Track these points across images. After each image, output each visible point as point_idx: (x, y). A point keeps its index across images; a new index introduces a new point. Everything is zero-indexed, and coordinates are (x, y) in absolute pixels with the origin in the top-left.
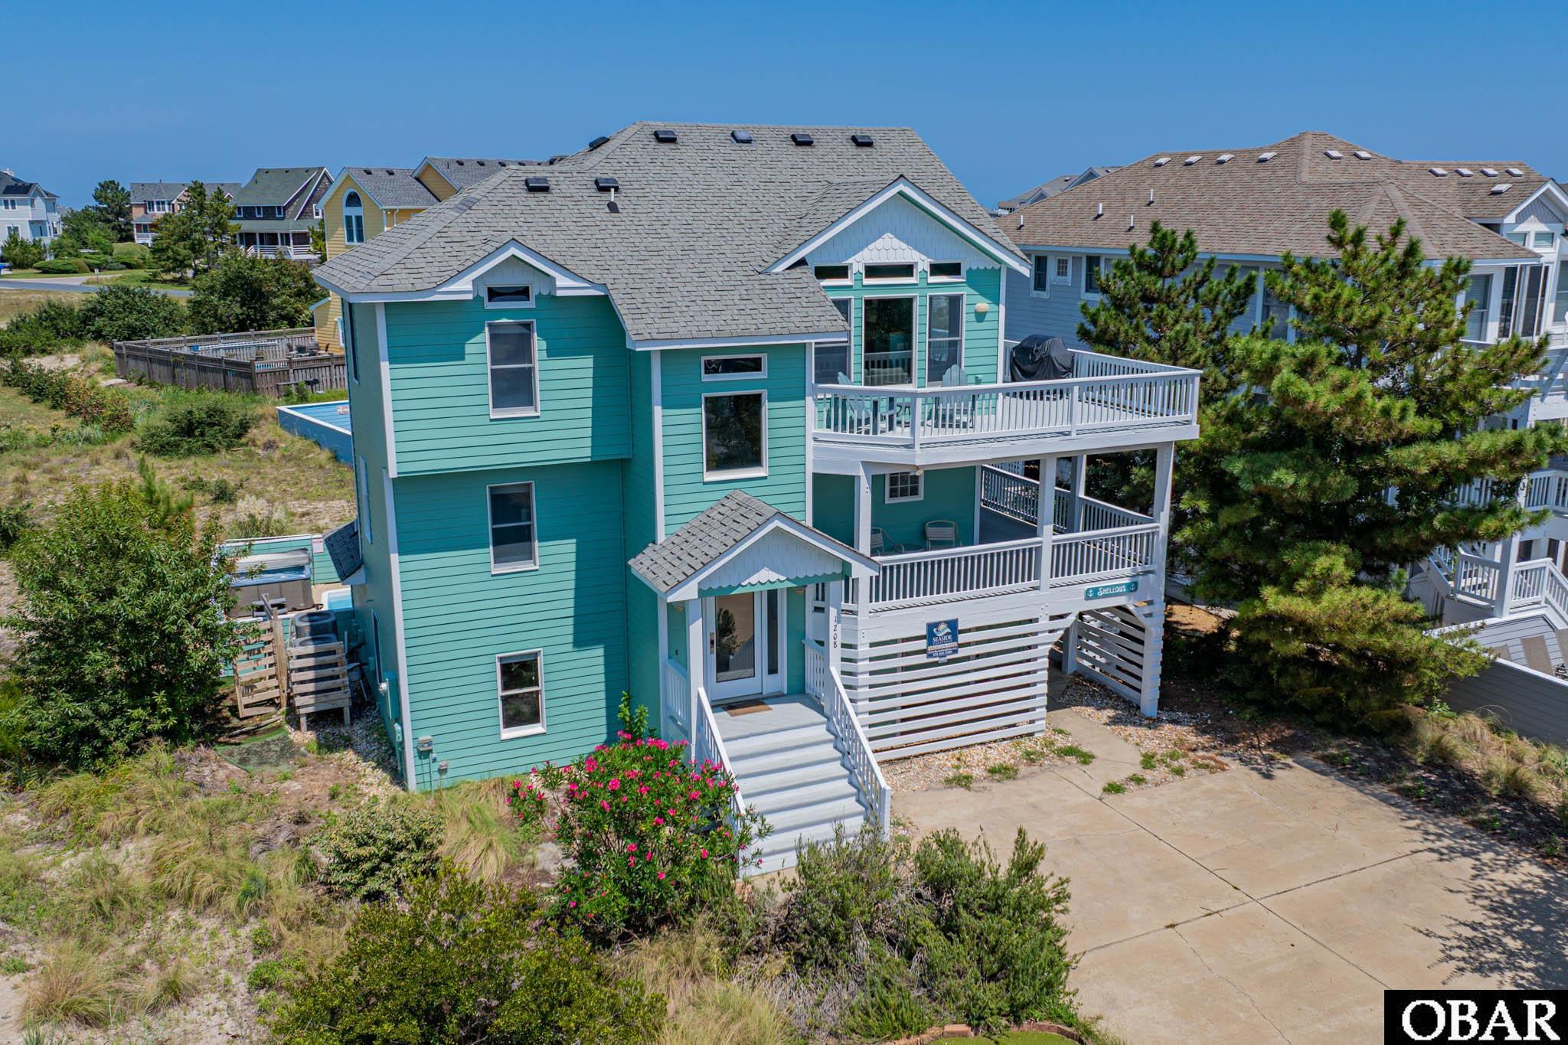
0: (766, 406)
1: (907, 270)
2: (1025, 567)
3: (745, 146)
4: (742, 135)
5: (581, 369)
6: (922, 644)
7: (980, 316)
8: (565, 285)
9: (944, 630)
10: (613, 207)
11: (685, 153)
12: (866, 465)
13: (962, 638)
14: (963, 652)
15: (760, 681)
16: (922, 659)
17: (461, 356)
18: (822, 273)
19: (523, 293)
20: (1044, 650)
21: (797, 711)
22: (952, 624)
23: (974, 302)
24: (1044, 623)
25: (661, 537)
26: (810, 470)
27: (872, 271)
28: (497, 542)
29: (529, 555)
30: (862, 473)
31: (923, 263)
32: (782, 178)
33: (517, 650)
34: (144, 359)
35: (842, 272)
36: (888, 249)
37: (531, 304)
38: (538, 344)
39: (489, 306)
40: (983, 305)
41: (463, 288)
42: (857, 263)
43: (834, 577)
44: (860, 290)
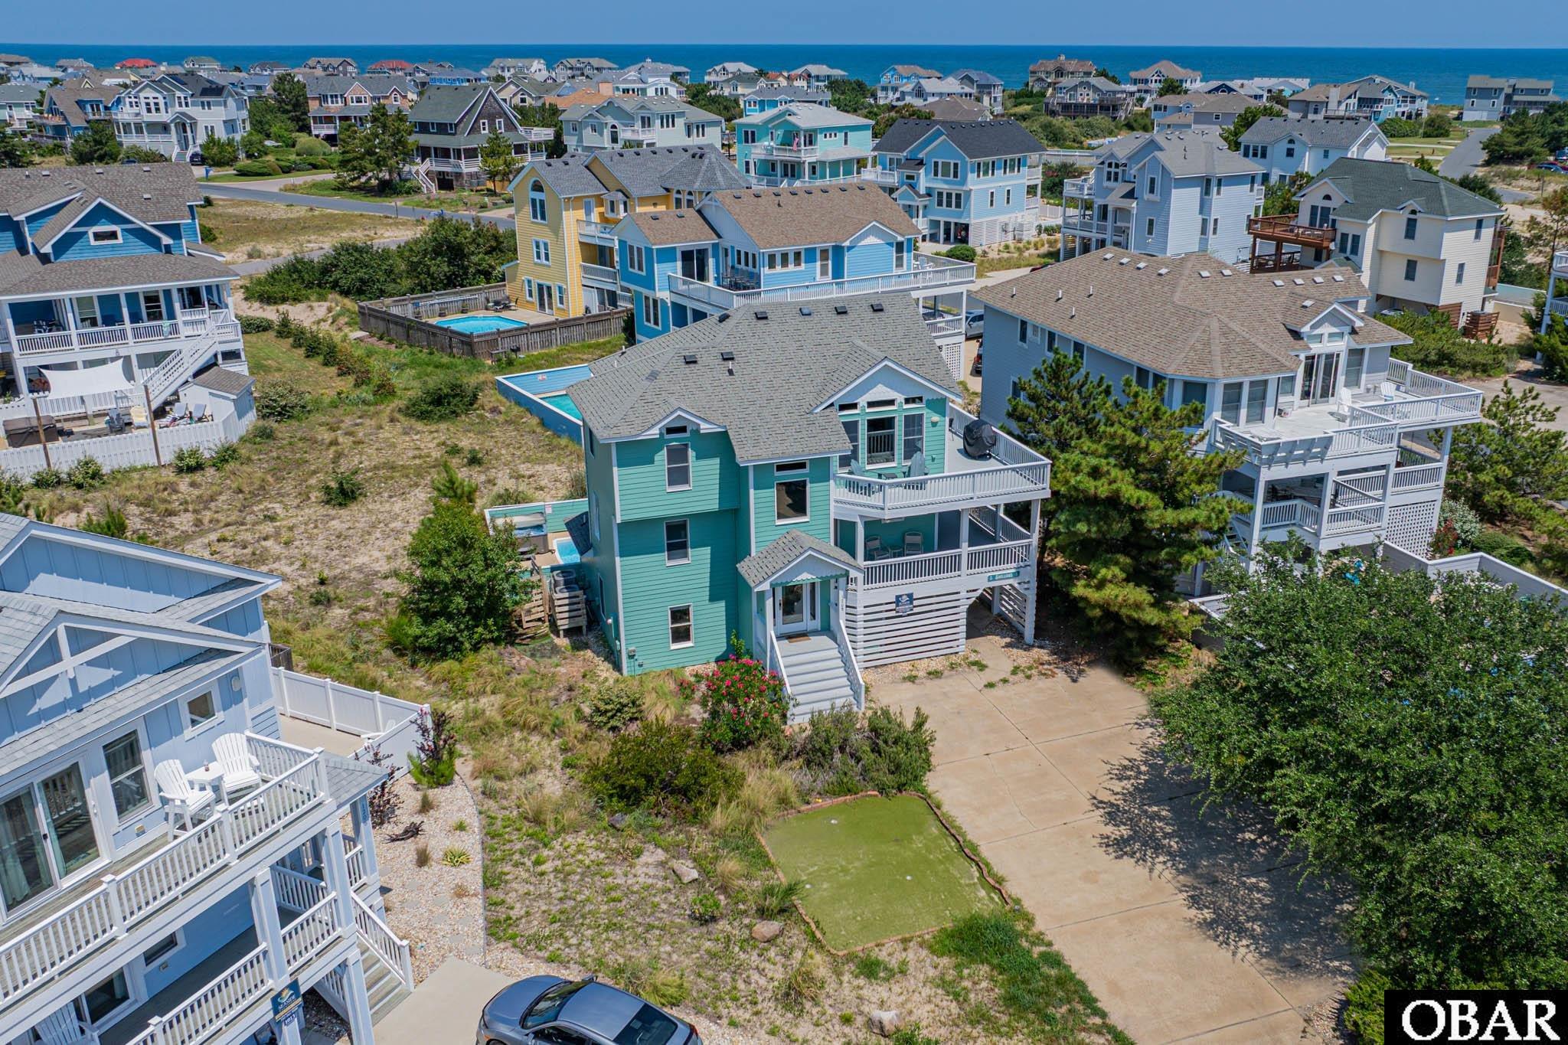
0: (808, 486)
1: (891, 402)
2: (954, 564)
3: (807, 318)
4: (805, 311)
5: (714, 464)
6: (893, 606)
7: (934, 424)
8: (705, 428)
9: (905, 598)
10: (731, 372)
11: (772, 325)
12: (861, 517)
13: (916, 603)
14: (916, 610)
15: (807, 623)
16: (893, 614)
17: (652, 462)
18: (843, 407)
19: (683, 429)
20: (965, 608)
21: (824, 640)
22: (910, 596)
23: (930, 416)
24: (964, 594)
25: (753, 554)
26: (832, 517)
27: (871, 404)
28: (669, 550)
29: (686, 556)
30: (858, 520)
31: (900, 398)
32: (826, 341)
33: (680, 604)
34: (383, 319)
35: (854, 406)
36: (881, 392)
37: (687, 435)
38: (691, 454)
39: (667, 437)
40: (936, 418)
41: (654, 432)
42: (862, 401)
43: (842, 576)
44: (862, 415)
